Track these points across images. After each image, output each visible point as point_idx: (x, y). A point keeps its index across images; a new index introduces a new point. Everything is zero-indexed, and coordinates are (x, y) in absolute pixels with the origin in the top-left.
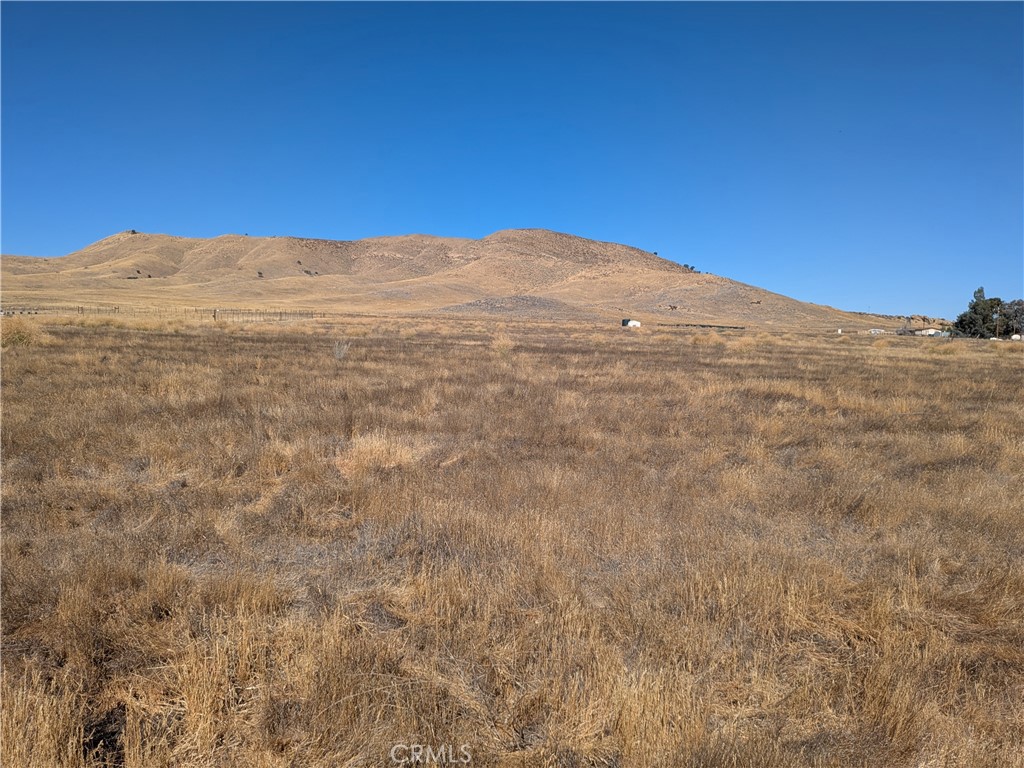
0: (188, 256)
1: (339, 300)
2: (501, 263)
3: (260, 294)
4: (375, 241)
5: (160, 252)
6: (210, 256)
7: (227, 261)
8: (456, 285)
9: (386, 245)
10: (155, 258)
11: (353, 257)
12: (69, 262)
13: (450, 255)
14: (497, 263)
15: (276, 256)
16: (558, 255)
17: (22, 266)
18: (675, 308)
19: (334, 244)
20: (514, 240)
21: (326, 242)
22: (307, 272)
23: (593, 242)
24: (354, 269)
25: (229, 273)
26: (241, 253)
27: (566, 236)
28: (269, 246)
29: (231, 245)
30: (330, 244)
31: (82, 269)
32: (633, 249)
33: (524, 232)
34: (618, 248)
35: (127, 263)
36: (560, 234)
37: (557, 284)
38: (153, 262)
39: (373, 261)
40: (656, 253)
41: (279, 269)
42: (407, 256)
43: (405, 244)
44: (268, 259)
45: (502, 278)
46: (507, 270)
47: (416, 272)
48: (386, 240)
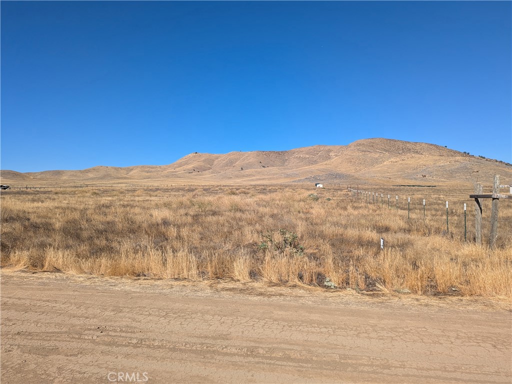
0: (215, 162)
2: (350, 157)
3: (231, 178)
4: (298, 150)
5: (204, 161)
6: (224, 162)
7: (231, 163)
8: (324, 169)
9: (302, 152)
10: (202, 164)
11: (287, 158)
12: (169, 167)
13: (331, 154)
14: (348, 157)
15: (251, 160)
16: (386, 151)
17: (151, 169)
18: (425, 176)
19: (278, 153)
20: (363, 144)
21: (274, 152)
22: (263, 167)
23: (409, 142)
24: (286, 164)
25: (229, 169)
26: (237, 160)
27: (393, 140)
28: (250, 156)
29: (233, 156)
30: (276, 153)
31: (173, 170)
32: (432, 145)
33: (369, 140)
34: (423, 145)
35: (190, 167)
36: (390, 140)
37: (378, 166)
38: (201, 166)
39: (295, 160)
40: (446, 147)
41: (250, 166)
42: (312, 156)
43: (311, 150)
44: (247, 162)
45: (349, 164)
46: (353, 160)
47: (312, 163)
48: (303, 149)
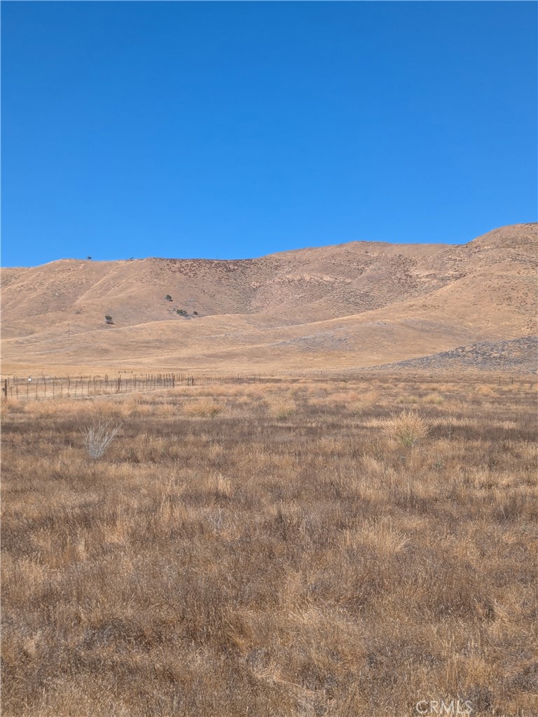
1: (229, 356)
2: (501, 282)
4: (289, 256)
6: (34, 295)
7: (59, 301)
8: (424, 323)
9: (307, 262)
11: (254, 284)
13: (414, 273)
14: (495, 283)
15: (134, 290)
19: (224, 266)
20: (525, 241)
21: (211, 262)
22: (181, 313)
24: (255, 303)
25: (62, 320)
26: (79, 288)
28: (123, 274)
29: (65, 275)
30: (218, 265)
39: (285, 290)
41: (137, 310)
42: (341, 278)
43: (338, 259)
44: (122, 295)
45: (505, 307)
46: (514, 294)
47: (356, 304)
48: (307, 255)
